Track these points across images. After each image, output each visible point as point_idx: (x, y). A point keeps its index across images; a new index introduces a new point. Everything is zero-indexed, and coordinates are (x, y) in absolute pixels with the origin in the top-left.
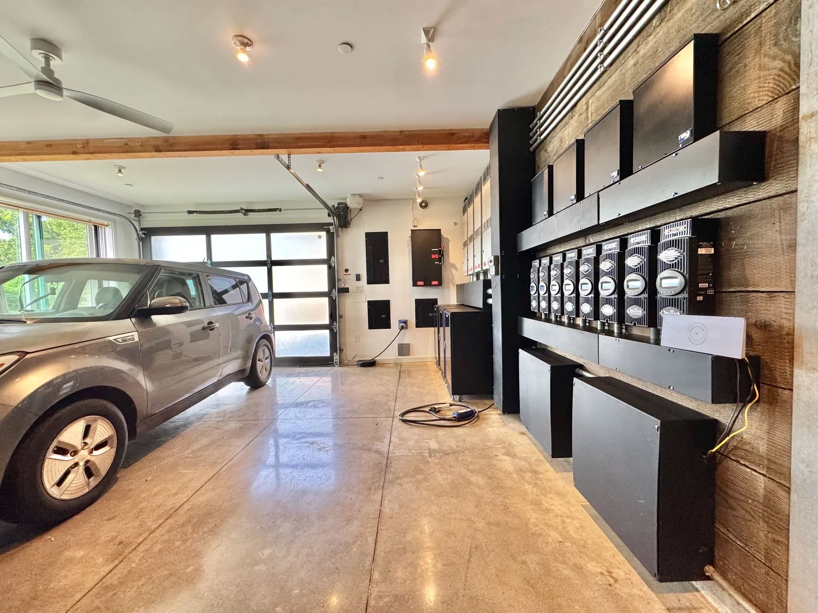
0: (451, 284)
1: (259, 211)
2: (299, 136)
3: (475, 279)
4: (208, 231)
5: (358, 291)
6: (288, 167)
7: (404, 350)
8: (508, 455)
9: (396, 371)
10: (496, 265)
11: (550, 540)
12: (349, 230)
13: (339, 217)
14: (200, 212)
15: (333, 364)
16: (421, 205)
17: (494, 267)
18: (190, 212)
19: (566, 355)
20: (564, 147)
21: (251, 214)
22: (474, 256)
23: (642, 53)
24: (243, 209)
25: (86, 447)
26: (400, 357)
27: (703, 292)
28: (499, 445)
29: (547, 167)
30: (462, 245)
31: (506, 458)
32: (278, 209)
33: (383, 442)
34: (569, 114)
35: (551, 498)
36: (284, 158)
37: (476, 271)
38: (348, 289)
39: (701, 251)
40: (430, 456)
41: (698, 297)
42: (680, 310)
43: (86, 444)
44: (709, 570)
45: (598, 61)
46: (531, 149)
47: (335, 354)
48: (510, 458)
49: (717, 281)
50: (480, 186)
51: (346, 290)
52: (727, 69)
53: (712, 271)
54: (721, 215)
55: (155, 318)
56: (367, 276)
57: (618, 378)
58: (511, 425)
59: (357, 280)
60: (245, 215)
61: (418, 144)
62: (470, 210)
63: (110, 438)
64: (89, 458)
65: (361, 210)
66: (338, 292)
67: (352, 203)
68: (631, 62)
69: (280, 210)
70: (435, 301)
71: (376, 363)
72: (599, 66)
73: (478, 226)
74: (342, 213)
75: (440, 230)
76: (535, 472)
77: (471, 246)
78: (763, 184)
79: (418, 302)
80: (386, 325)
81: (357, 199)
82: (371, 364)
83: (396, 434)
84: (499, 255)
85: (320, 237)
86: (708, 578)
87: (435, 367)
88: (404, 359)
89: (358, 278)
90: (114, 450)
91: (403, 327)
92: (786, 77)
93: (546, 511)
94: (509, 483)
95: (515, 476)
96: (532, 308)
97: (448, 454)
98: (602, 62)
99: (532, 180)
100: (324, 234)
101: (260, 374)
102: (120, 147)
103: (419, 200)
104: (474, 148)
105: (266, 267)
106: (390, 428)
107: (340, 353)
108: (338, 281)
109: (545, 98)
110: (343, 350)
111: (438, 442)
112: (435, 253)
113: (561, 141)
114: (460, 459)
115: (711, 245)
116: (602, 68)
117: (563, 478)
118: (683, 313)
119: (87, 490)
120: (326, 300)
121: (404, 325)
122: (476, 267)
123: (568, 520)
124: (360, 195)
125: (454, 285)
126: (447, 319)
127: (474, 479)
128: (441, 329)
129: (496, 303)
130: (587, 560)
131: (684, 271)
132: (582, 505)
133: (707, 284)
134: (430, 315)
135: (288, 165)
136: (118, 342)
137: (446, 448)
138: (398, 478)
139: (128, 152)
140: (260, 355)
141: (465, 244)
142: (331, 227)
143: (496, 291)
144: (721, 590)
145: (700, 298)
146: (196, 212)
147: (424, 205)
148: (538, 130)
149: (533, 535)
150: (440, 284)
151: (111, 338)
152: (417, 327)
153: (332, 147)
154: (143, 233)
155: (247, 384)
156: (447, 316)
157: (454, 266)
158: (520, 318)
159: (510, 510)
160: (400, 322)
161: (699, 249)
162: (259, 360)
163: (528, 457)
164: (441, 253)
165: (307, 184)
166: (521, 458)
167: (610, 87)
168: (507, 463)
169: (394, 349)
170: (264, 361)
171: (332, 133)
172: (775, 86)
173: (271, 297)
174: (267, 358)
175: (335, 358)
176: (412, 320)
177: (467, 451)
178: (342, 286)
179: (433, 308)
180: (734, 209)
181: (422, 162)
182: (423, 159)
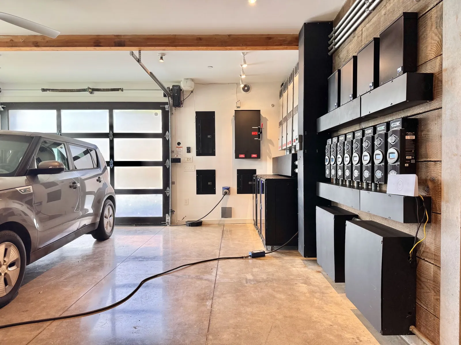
0: (268, 157)
1: (104, 90)
2: (148, 37)
3: (288, 153)
4: (58, 106)
5: (188, 162)
6: (139, 61)
7: (226, 213)
8: (305, 284)
9: (219, 230)
10: (300, 142)
11: (325, 324)
12: (182, 109)
13: (173, 97)
14: (53, 90)
15: (165, 223)
16: (244, 89)
17: (299, 143)
18: (44, 90)
19: (349, 209)
20: (349, 57)
21: (96, 93)
22: (287, 134)
23: (388, 8)
24: (90, 89)
25: (5, 264)
26: (223, 219)
27: (408, 162)
28: (299, 278)
29: (337, 70)
30: (278, 124)
31: (303, 285)
32: (121, 89)
33: (211, 274)
34: (352, 34)
35: (331, 306)
36: (136, 53)
37: (288, 146)
38: (180, 159)
39: (408, 137)
40: (247, 283)
41: (406, 165)
42: (397, 172)
43: (5, 261)
44: (412, 328)
45: (365, 6)
46: (329, 54)
47: (167, 215)
48: (306, 285)
49: (416, 155)
50: (292, 75)
51: (178, 160)
52: (421, 34)
53: (414, 149)
54: (418, 117)
55: (40, 176)
56: (197, 149)
57: (376, 221)
58: (311, 267)
59: (187, 152)
60: (91, 93)
61: (243, 45)
62: (285, 95)
63: (17, 260)
64: (6, 271)
65: (192, 92)
66: (172, 162)
67: (185, 86)
68: (383, 12)
69: (122, 90)
70: (254, 171)
71: (203, 223)
72: (366, 10)
73: (290, 109)
74: (176, 94)
75: (260, 110)
76: (323, 293)
77: (284, 125)
78: (432, 102)
79: (240, 172)
80: (212, 191)
81: (189, 82)
82: (198, 224)
83: (221, 270)
84: (303, 134)
85: (156, 114)
86: (412, 333)
87: (253, 227)
88: (227, 220)
89: (189, 150)
90: (19, 269)
91: (227, 193)
92: (439, 46)
93: (326, 312)
94: (303, 298)
95: (308, 295)
96: (326, 175)
97: (260, 282)
98: (368, 7)
99: (328, 78)
100: (159, 112)
101: (106, 229)
102: (7, 42)
103: (242, 86)
104: (286, 49)
105: (108, 139)
106: (216, 266)
107: (172, 214)
108: (171, 153)
109: (339, 17)
110: (174, 211)
111: (253, 275)
112: (255, 130)
113: (348, 51)
114: (269, 285)
115: (413, 134)
116: (368, 11)
117: (342, 296)
118: (398, 174)
119: (5, 294)
120: (161, 168)
121: (227, 191)
122: (288, 143)
123: (338, 316)
124: (192, 80)
125: (270, 158)
126: (263, 184)
127: (278, 296)
128: (258, 195)
129: (300, 171)
130: (346, 333)
131: (398, 149)
132: (351, 310)
133: (411, 157)
134: (250, 183)
135: (138, 59)
136: (21, 191)
137: (258, 279)
138: (223, 294)
139: (12, 46)
140: (106, 213)
141: (281, 124)
142: (166, 106)
143: (300, 163)
144: (418, 338)
145: (407, 165)
146: (49, 90)
147: (247, 89)
148: (333, 41)
149: (313, 322)
150: (259, 157)
151: (18, 189)
152: (238, 193)
153: (175, 46)
154: (2, 107)
155: (94, 236)
156: (263, 182)
157: (271, 142)
158: (318, 182)
159: (300, 311)
160: (224, 188)
161: (406, 136)
162: (105, 217)
163: (319, 285)
164: (260, 131)
165: (150, 72)
166: (313, 286)
167: (373, 24)
168: (303, 288)
169: (218, 211)
170: (108, 218)
171: (175, 35)
172: (436, 50)
173: (113, 165)
174: (111, 216)
175: (167, 218)
176: (234, 186)
177: (274, 281)
178: (175, 157)
179: (252, 177)
180: (423, 114)
181: (245, 56)
182: (246, 55)
